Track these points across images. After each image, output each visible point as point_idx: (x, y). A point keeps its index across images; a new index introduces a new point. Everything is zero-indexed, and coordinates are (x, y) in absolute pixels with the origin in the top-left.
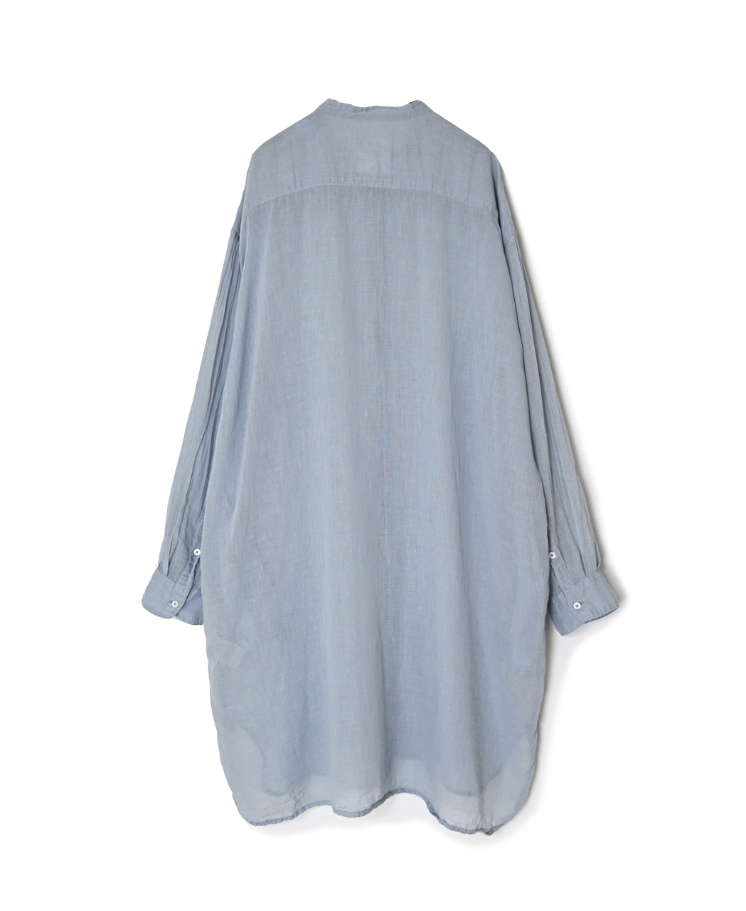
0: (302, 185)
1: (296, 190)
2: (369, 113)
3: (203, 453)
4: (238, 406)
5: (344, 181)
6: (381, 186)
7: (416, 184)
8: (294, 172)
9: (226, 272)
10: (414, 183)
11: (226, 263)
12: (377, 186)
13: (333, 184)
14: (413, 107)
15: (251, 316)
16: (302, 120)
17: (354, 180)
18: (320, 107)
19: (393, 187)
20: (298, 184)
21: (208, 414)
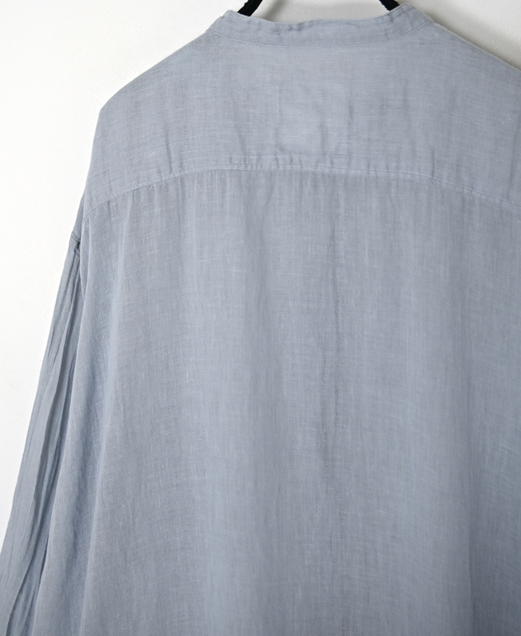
0: (181, 166)
1: (172, 176)
2: (305, 33)
3: (25, 608)
4: (75, 545)
5: (258, 160)
6: (327, 171)
7: (398, 168)
8: (167, 144)
9: (62, 306)
10: (394, 164)
11: (63, 291)
12: (319, 170)
13: (236, 167)
14: (392, 20)
15: (99, 387)
16: (181, 50)
17: (277, 159)
18: (214, 25)
19: (352, 172)
20: (175, 166)
21: (33, 543)
